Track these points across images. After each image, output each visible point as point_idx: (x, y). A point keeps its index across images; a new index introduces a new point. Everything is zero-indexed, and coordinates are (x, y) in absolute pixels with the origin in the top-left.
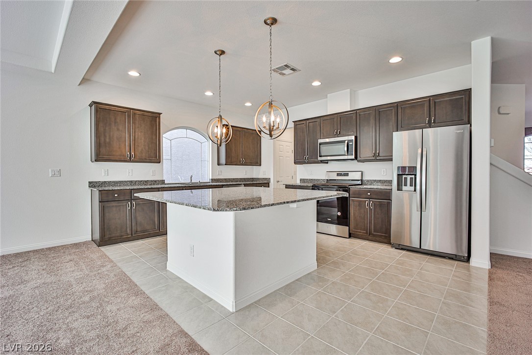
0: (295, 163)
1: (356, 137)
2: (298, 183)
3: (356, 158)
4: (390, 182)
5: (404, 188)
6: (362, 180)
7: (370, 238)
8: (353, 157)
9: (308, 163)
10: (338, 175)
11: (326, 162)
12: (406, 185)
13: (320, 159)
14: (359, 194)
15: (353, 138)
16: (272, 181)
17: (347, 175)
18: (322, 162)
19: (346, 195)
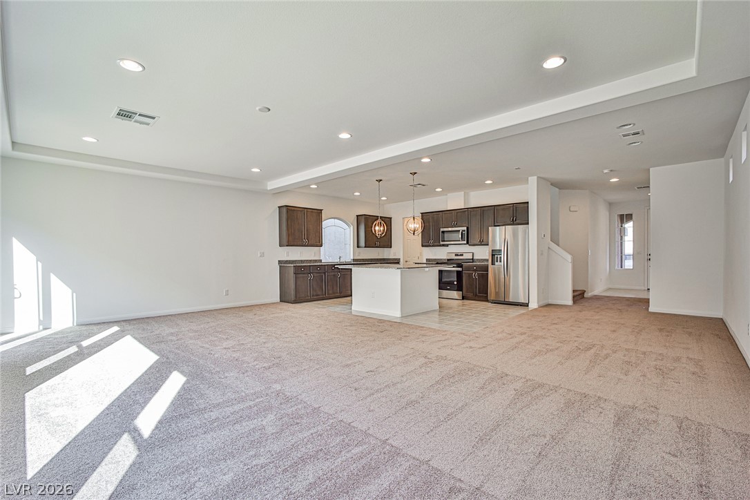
0: (423, 246)
1: (468, 228)
2: (425, 262)
3: (468, 243)
4: (487, 260)
5: (496, 263)
6: (473, 259)
7: (477, 298)
8: (465, 242)
9: (433, 246)
10: (456, 255)
11: (447, 245)
12: (497, 261)
13: (442, 243)
14: (469, 269)
15: (465, 228)
16: (401, 260)
17: (462, 255)
18: (443, 245)
19: (460, 269)
